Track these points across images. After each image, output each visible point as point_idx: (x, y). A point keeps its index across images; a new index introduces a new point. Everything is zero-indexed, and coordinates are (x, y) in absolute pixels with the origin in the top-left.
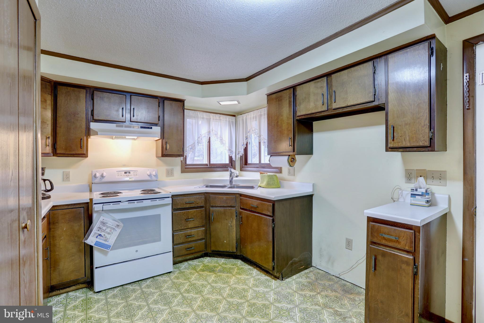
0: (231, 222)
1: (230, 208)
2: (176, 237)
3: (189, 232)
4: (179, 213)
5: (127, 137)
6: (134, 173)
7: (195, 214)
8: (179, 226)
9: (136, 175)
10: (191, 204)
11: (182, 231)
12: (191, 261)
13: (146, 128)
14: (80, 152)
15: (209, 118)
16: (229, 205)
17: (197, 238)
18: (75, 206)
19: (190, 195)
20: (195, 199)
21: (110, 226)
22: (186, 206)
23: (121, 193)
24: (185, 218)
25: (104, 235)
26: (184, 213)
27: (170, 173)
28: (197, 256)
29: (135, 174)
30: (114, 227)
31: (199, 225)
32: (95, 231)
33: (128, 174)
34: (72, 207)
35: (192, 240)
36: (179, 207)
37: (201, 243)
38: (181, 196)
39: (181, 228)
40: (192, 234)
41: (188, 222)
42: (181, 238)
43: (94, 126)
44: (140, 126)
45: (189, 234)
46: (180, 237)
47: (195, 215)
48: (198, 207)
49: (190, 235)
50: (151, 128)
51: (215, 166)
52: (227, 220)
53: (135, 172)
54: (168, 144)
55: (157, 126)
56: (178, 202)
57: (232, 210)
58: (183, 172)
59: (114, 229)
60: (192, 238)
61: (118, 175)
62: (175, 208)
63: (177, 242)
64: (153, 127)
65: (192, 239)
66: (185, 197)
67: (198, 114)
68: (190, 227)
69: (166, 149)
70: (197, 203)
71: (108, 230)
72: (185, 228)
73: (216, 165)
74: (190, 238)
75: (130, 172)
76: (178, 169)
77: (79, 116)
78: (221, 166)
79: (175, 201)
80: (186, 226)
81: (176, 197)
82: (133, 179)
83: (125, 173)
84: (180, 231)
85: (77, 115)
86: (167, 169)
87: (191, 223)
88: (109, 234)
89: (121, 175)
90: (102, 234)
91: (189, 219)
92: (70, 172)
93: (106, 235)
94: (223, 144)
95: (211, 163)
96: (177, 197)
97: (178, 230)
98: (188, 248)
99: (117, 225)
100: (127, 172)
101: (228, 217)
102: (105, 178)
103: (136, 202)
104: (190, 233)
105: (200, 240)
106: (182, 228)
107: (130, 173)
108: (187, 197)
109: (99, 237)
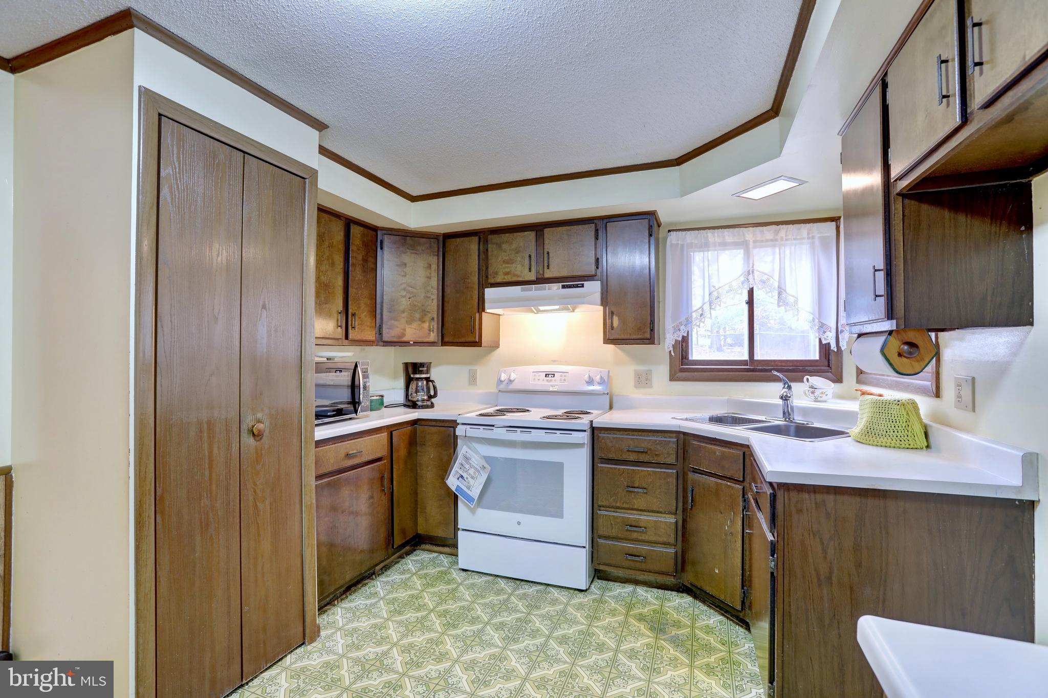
0: (731, 522)
1: (729, 484)
2: (601, 520)
3: (633, 516)
4: (611, 468)
5: (541, 308)
6: (561, 376)
7: (650, 480)
8: (611, 498)
9: (565, 380)
10: (640, 454)
11: (618, 510)
12: (645, 588)
13: (572, 288)
14: (470, 339)
15: (743, 240)
16: (728, 475)
17: (654, 539)
18: (444, 423)
19: (640, 433)
20: (652, 445)
21: (475, 465)
22: (628, 457)
23: (528, 410)
24: (626, 483)
25: (467, 478)
26: (623, 473)
27: (643, 380)
28: (664, 583)
29: (563, 378)
30: (479, 469)
31: (661, 507)
32: (457, 469)
33: (550, 378)
34: (441, 425)
35: (641, 538)
36: (612, 456)
37: (664, 554)
38: (619, 433)
39: (614, 504)
40: (641, 525)
41: (633, 495)
42: (613, 526)
43: (489, 293)
44: (562, 285)
45: (633, 524)
46: (611, 524)
47: (651, 482)
48: (658, 465)
49: (636, 527)
50: (583, 286)
51: (768, 366)
52: (721, 513)
53: (563, 375)
54: (616, 315)
55: (594, 280)
56: (610, 445)
57: (733, 488)
58: (673, 378)
59: (478, 471)
60: (639, 534)
61: (534, 379)
62: (603, 456)
63: (603, 531)
64: (585, 283)
65: (642, 536)
66: (627, 435)
67: (708, 236)
68: (636, 507)
69: (612, 328)
70: (657, 453)
71: (472, 471)
72: (627, 506)
73: (773, 363)
74: (636, 534)
75: (554, 374)
76: (662, 371)
77: (470, 281)
78: (792, 366)
79: (603, 441)
80: (626, 503)
81: (606, 433)
82: (555, 389)
83: (546, 376)
84: (613, 510)
85: (467, 280)
86: (635, 371)
87: (640, 498)
88: (472, 478)
89: (539, 380)
90: (465, 475)
91: (634, 487)
92: (478, 371)
93: (470, 479)
94: (786, 304)
95: (756, 358)
96: (610, 434)
97: (609, 507)
98: (630, 555)
99: (483, 466)
100: (549, 374)
101: (723, 506)
102: (514, 382)
103: (519, 430)
104: (634, 521)
105: (663, 546)
106: (618, 504)
107: (554, 377)
108: (633, 435)
109: (460, 479)
